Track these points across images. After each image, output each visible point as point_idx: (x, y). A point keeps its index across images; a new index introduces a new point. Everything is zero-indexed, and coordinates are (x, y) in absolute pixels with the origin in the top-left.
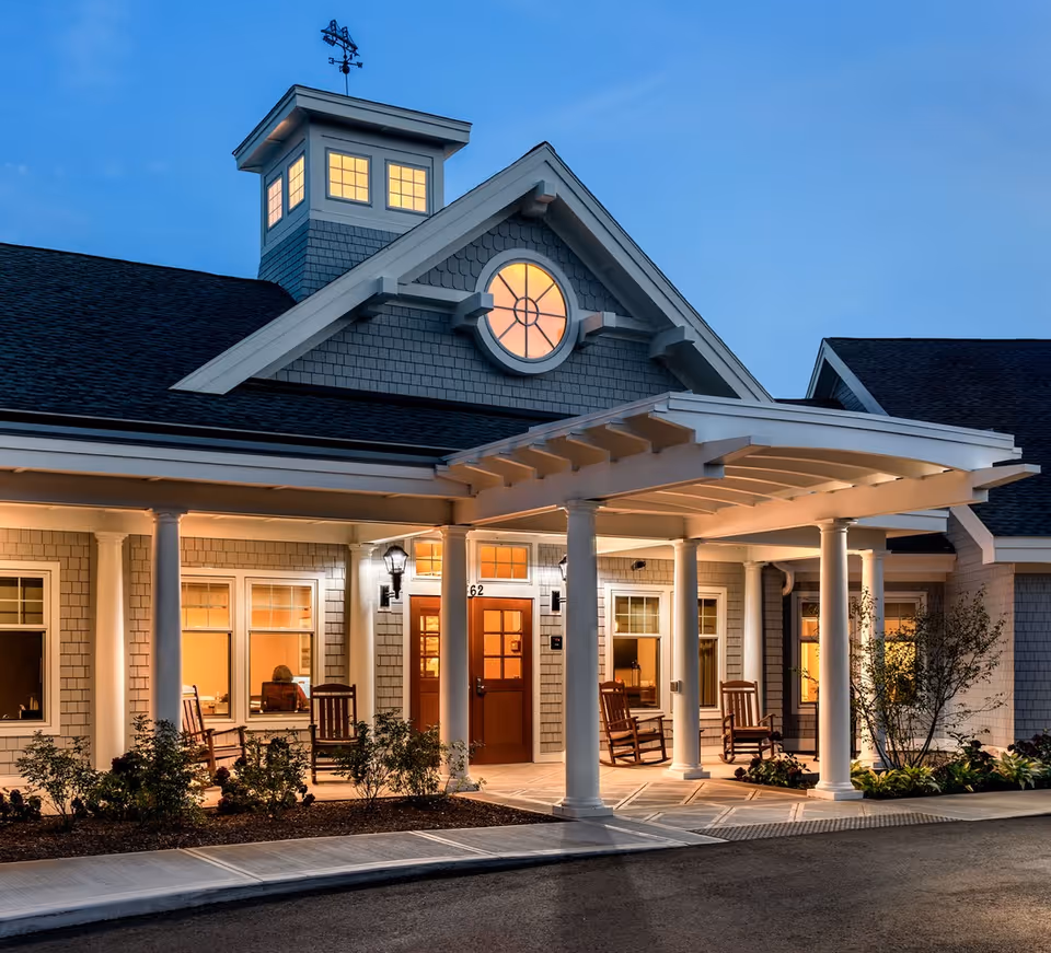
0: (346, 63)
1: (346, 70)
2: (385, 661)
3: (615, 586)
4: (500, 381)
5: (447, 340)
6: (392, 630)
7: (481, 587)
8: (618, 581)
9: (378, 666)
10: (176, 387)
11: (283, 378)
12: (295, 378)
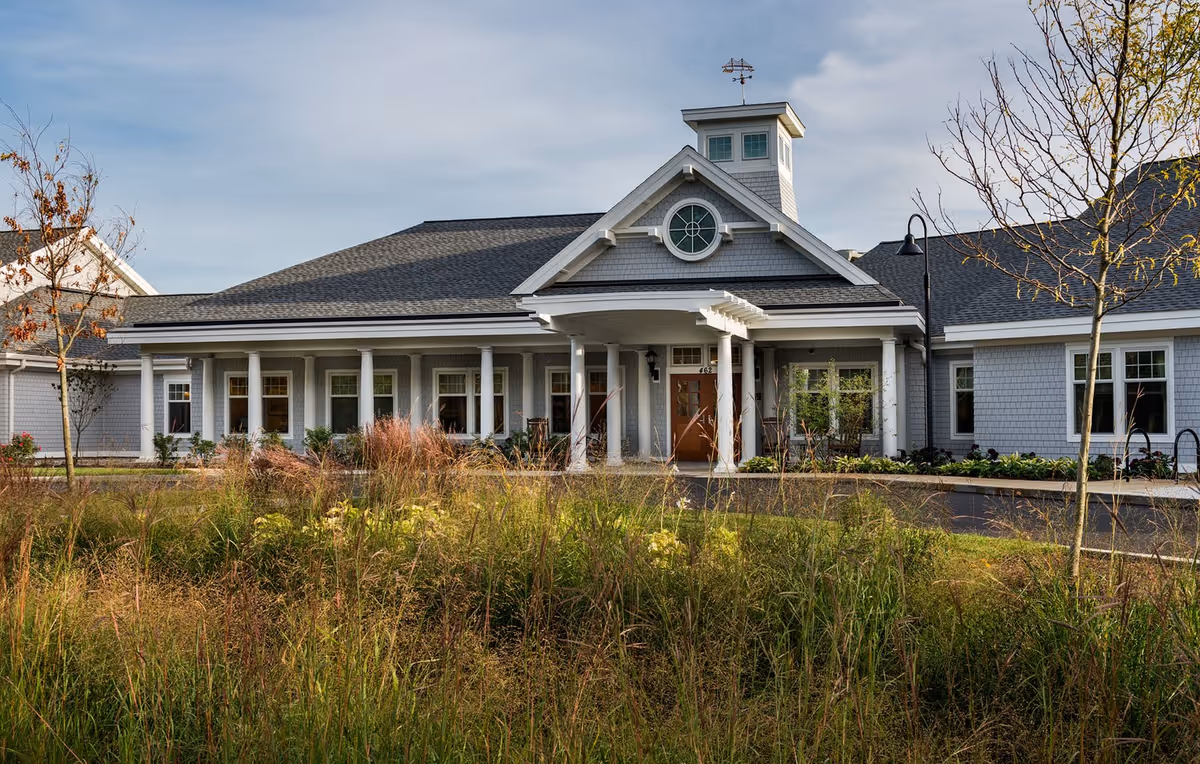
0: (742, 79)
1: (742, 83)
2: (657, 408)
5: (655, 250)
6: (661, 392)
7: (711, 369)
10: (512, 293)
11: (573, 280)
12: (578, 280)
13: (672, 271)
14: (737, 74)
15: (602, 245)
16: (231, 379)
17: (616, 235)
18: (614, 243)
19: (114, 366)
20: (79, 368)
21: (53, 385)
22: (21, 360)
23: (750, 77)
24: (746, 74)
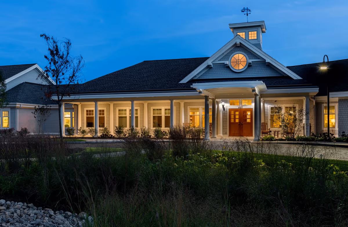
0: (247, 14)
1: (247, 15)
2: (224, 119)
3: (270, 105)
4: (235, 74)
5: (226, 69)
6: (225, 114)
7: (242, 107)
8: (271, 104)
9: (223, 120)
10: (179, 83)
11: (199, 78)
12: (201, 78)
13: (231, 75)
14: (245, 13)
15: (209, 67)
16: (87, 110)
17: (213, 64)
18: (212, 66)
19: (50, 106)
20: (40, 107)
21: (32, 112)
22: (21, 105)
23: (250, 13)
24: (249, 12)
